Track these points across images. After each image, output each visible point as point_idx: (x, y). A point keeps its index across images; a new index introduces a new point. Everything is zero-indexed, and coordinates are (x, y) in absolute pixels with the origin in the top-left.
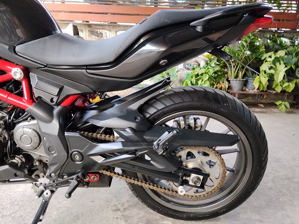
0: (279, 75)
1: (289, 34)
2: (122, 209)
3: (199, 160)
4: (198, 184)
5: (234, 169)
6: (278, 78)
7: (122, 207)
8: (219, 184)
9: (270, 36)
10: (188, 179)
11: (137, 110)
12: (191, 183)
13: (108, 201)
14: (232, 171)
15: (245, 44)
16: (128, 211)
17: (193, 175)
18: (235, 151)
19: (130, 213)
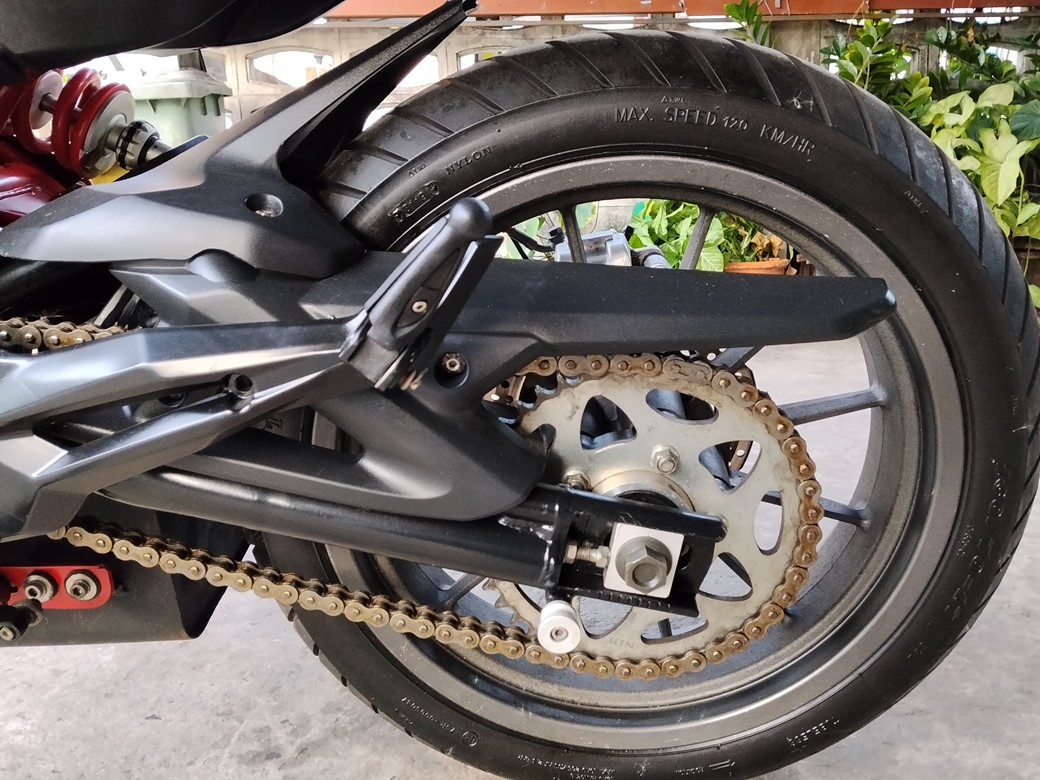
0: (998, 175)
1: (1018, 30)
2: (290, 751)
3: (659, 449)
4: (653, 583)
5: (861, 506)
6: (997, 186)
7: (292, 738)
8: (783, 581)
9: (949, 34)
10: (596, 556)
11: (275, 166)
12: (613, 581)
13: (231, 713)
14: (850, 517)
15: (853, 69)
16: (317, 760)
17: (626, 534)
18: (859, 401)
19: (325, 770)
